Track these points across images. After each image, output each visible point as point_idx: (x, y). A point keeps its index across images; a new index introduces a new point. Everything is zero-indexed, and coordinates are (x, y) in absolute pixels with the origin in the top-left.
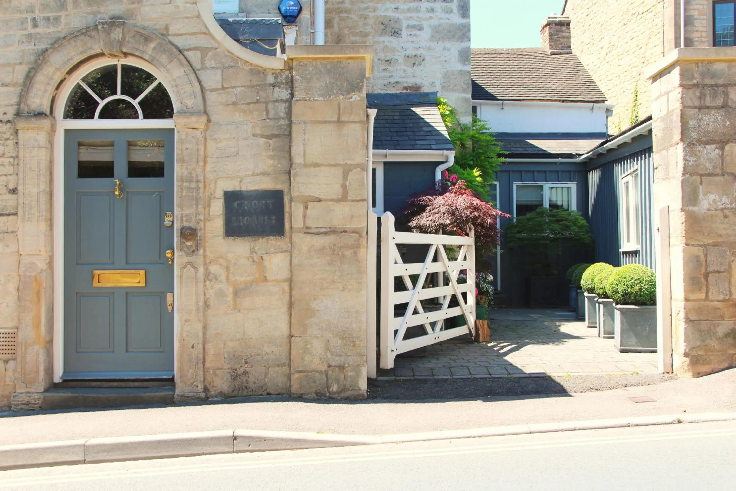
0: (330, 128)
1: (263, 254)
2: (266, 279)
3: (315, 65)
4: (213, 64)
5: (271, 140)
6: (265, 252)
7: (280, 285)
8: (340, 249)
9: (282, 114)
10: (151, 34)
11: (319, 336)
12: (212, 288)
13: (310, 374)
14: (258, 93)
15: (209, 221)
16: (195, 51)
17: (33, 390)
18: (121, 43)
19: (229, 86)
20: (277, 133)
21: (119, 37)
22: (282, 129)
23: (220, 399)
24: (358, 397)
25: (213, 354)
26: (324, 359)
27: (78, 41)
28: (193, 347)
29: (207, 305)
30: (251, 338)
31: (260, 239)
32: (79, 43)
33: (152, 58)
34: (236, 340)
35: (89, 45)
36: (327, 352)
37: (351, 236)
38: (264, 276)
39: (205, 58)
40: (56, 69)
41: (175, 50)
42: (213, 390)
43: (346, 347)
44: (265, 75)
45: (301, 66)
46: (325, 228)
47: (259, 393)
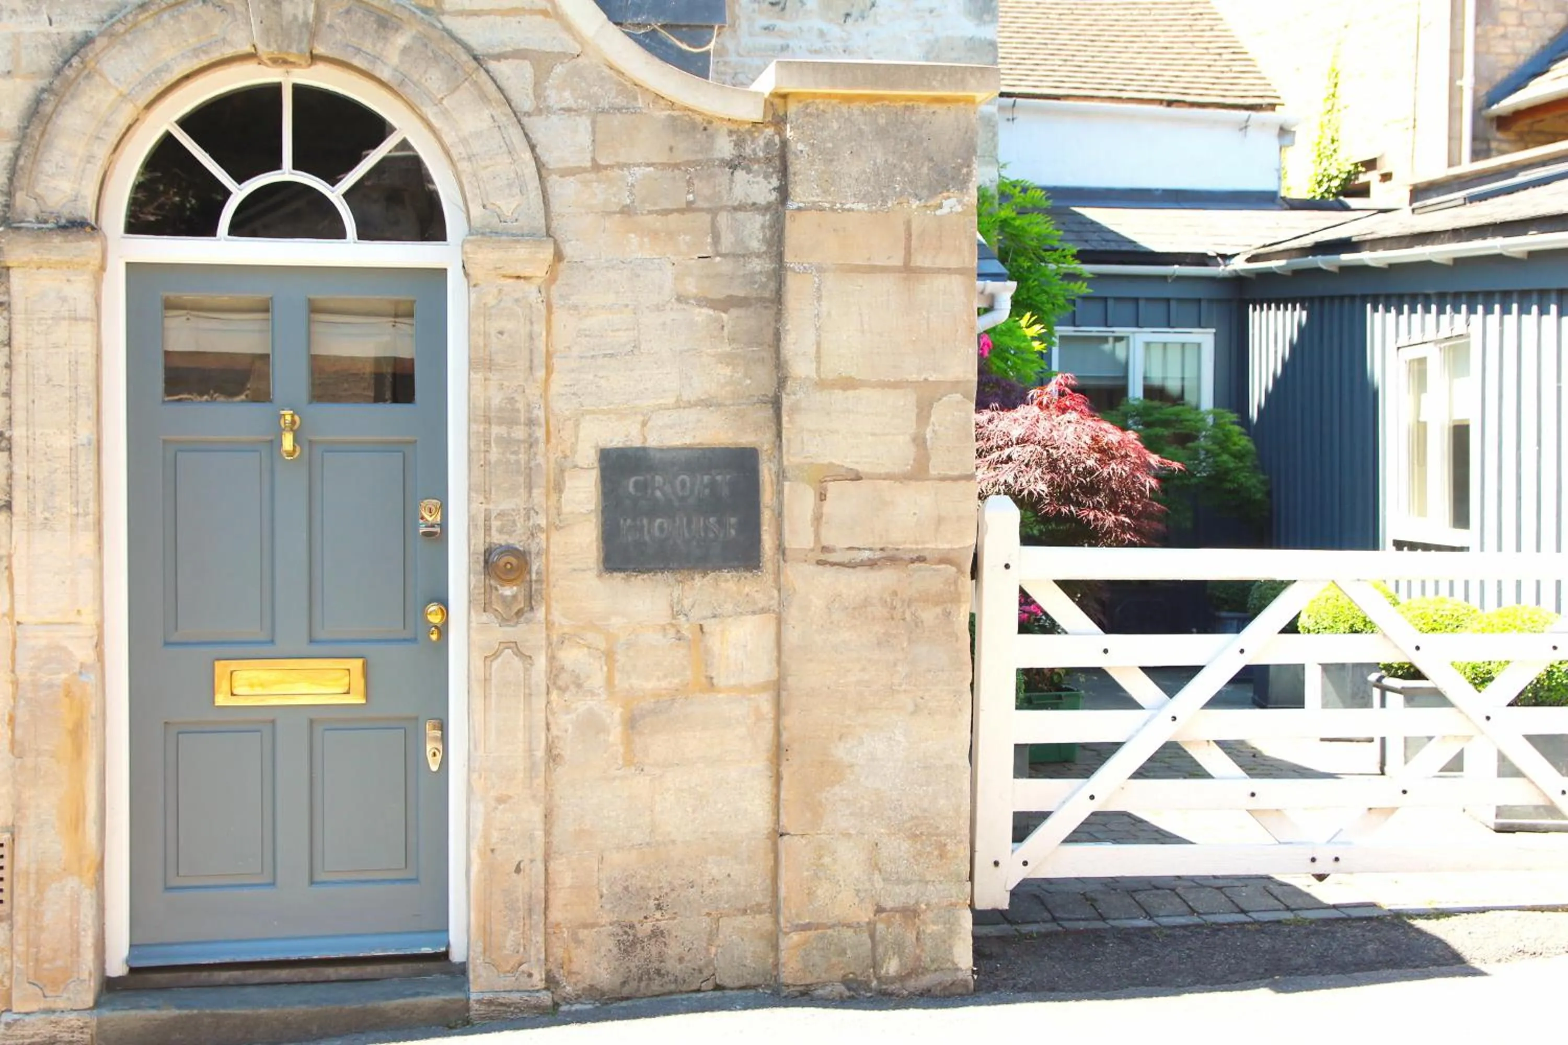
0: (887, 285)
1: (705, 618)
2: (712, 685)
3: (847, 115)
4: (568, 99)
5: (725, 311)
6: (709, 614)
7: (749, 699)
8: (909, 606)
9: (755, 245)
10: (397, 8)
11: (852, 832)
12: (567, 710)
13: (830, 932)
14: (689, 183)
15: (558, 528)
16: (517, 61)
17: (60, 1004)
18: (313, 30)
19: (612, 163)
20: (742, 294)
21: (305, 13)
22: (756, 282)
23: (590, 1006)
24: (953, 989)
25: (571, 887)
26: (866, 891)
27: (182, 18)
28: (518, 870)
29: (553, 756)
30: (673, 842)
31: (697, 577)
32: (186, 23)
33: (401, 77)
34: (633, 846)
35: (216, 31)
36: (873, 874)
37: (938, 570)
38: (707, 677)
39: (546, 80)
40: (121, 95)
41: (464, 57)
42: (569, 984)
43: (922, 861)
44: (708, 136)
45: (810, 115)
46: (871, 549)
47: (694, 987)
